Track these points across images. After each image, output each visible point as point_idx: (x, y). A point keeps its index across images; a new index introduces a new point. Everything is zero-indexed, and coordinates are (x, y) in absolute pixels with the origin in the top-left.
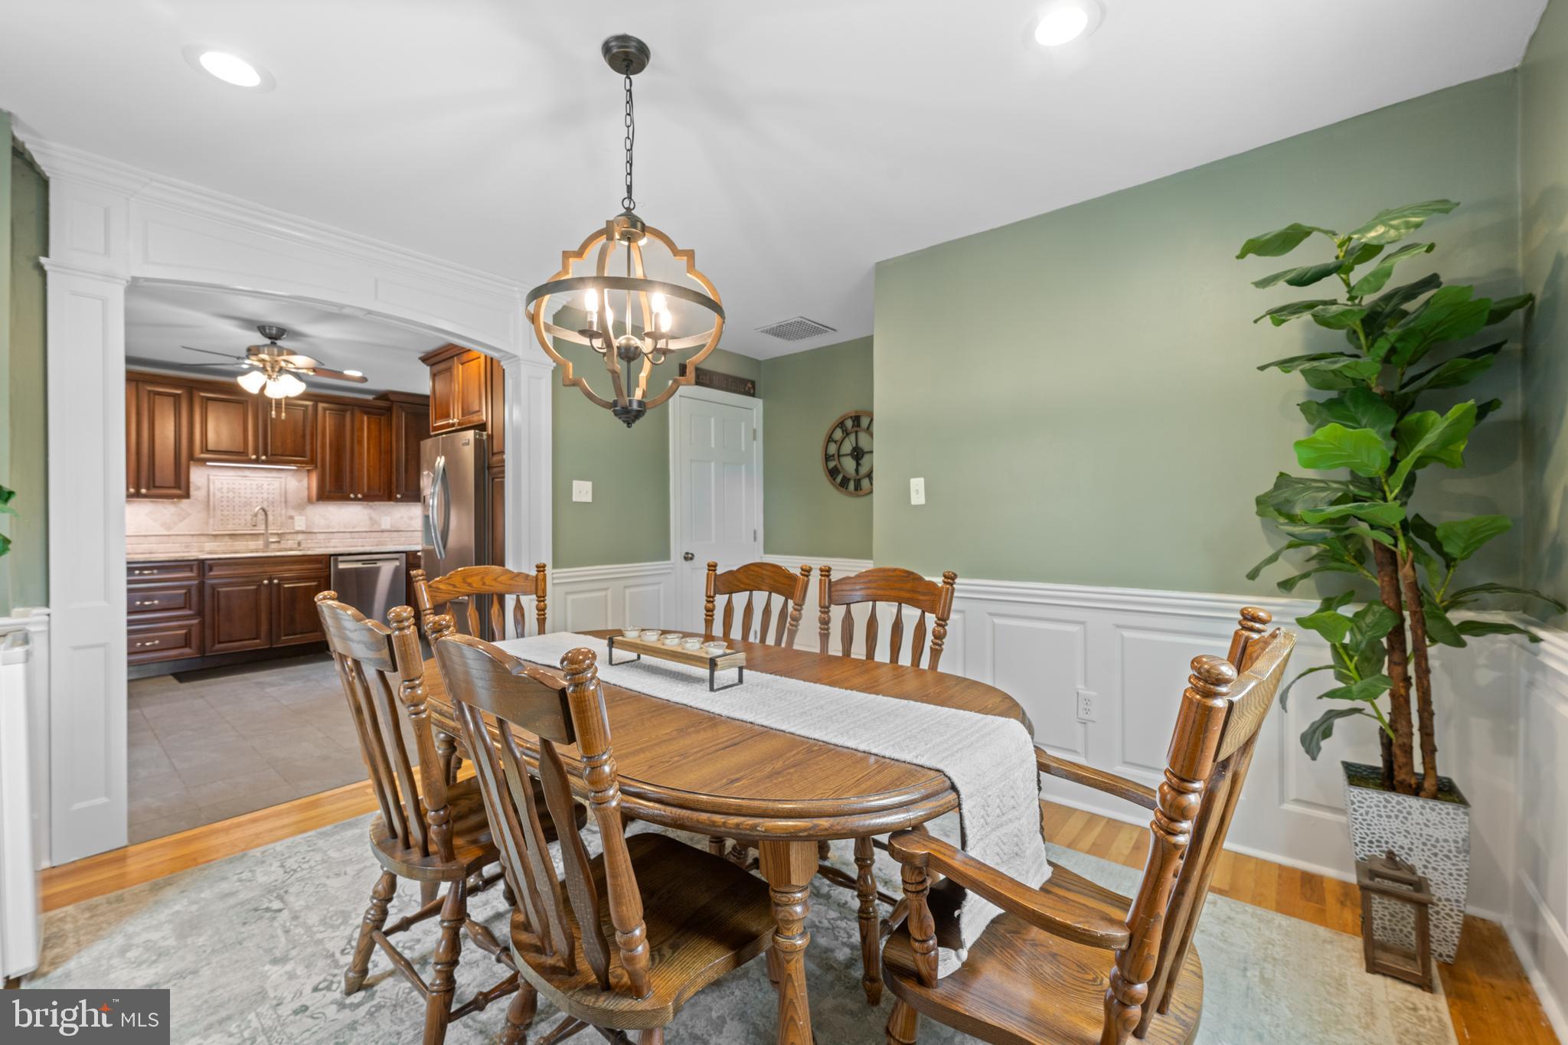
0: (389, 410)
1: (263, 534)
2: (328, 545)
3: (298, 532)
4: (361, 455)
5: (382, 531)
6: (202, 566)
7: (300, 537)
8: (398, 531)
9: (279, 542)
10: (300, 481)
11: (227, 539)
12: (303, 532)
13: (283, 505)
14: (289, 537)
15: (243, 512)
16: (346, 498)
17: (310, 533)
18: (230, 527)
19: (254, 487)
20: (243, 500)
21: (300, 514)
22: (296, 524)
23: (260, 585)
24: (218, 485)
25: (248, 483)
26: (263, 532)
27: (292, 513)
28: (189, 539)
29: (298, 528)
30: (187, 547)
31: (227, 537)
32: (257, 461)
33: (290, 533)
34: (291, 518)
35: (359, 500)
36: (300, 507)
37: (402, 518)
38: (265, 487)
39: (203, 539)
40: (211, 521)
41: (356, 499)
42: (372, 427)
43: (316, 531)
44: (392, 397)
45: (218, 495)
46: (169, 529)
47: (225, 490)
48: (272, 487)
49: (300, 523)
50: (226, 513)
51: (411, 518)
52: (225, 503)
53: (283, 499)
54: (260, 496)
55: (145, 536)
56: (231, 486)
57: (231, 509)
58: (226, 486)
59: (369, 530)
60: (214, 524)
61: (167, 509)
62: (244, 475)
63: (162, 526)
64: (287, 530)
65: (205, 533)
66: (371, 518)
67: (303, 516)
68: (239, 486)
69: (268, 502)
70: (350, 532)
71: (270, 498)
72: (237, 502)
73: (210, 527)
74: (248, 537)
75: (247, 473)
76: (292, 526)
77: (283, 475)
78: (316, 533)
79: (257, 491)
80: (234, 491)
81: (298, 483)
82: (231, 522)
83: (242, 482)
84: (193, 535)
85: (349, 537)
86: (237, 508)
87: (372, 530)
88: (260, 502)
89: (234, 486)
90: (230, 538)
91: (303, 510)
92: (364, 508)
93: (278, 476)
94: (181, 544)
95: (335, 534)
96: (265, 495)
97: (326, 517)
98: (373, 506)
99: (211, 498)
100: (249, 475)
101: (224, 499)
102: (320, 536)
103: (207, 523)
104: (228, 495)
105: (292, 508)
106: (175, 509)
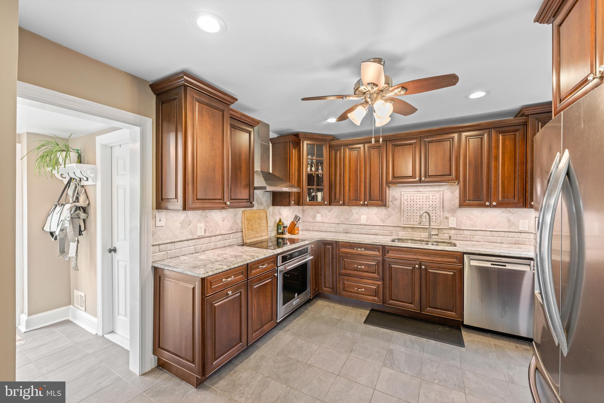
0: (525, 124)
1: (428, 228)
2: (472, 239)
3: (451, 229)
4: (497, 168)
5: (521, 233)
6: (384, 249)
7: (453, 232)
9: (437, 235)
10: (453, 193)
11: (410, 230)
12: (454, 229)
13: (441, 209)
14: (445, 231)
16: (484, 206)
17: (459, 229)
18: (411, 223)
19: (424, 198)
21: (453, 216)
22: (450, 222)
23: (414, 267)
24: (406, 197)
25: (421, 195)
26: (428, 227)
27: (447, 214)
28: (392, 229)
29: (451, 226)
30: (391, 233)
31: (410, 229)
32: (420, 181)
33: (446, 229)
34: (447, 218)
35: (495, 206)
36: (453, 211)
38: (431, 197)
39: (399, 229)
40: (402, 219)
41: (491, 206)
42: (507, 143)
43: (463, 228)
44: (527, 113)
45: (406, 203)
46: (383, 223)
47: (409, 200)
48: (435, 197)
49: (452, 222)
50: (409, 214)
52: (409, 208)
53: (441, 205)
54: (427, 203)
55: (374, 226)
56: (412, 198)
57: (412, 211)
58: (409, 198)
59: (507, 230)
60: (403, 220)
61: (383, 211)
62: (419, 190)
63: (381, 220)
64: (444, 226)
65: (399, 226)
66: (509, 220)
67: (455, 217)
68: (417, 198)
69: (431, 208)
70: (491, 231)
71: (434, 205)
72: (415, 207)
73: (401, 222)
74: (420, 229)
75: (421, 189)
76: (448, 224)
77: (441, 189)
78: (463, 230)
79: (426, 200)
80: (414, 200)
81: (451, 194)
82: (412, 220)
83: (418, 195)
84: (394, 226)
85: (489, 235)
86: (415, 211)
87: (510, 230)
88: (428, 207)
89: (414, 198)
90: (411, 230)
91: (455, 212)
92: (503, 212)
93: (438, 190)
94: (389, 231)
95: (478, 231)
96: (431, 203)
97: (471, 219)
98: (512, 211)
99: (402, 205)
100: (422, 190)
101: (409, 206)
102: (466, 232)
103: (400, 220)
104: (410, 203)
105: (448, 211)
106: (386, 211)
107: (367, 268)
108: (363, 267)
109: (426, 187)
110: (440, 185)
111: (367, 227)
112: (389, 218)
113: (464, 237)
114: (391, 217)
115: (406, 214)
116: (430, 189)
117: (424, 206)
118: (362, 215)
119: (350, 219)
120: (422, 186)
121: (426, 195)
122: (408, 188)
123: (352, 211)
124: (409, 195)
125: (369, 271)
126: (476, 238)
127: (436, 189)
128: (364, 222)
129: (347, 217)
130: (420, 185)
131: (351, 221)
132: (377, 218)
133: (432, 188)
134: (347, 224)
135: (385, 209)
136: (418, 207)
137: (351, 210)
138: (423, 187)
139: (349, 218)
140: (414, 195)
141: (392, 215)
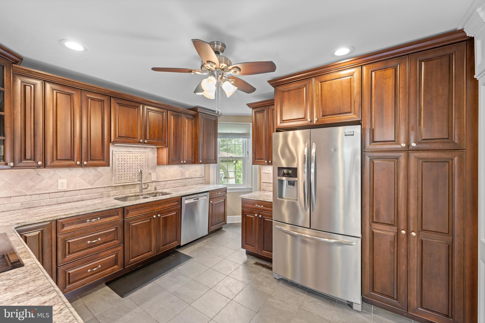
0: (195, 116)
1: (140, 184)
2: (165, 187)
3: (153, 182)
5: (186, 179)
7: (154, 184)
8: (192, 178)
9: (146, 188)
10: (154, 154)
11: (121, 188)
12: (155, 182)
13: (147, 167)
15: (129, 172)
17: (158, 182)
18: (123, 181)
19: (134, 157)
20: (129, 165)
21: (154, 172)
22: (152, 177)
24: (117, 157)
25: (131, 155)
26: (139, 182)
27: (150, 171)
28: (103, 190)
29: (153, 180)
30: (102, 195)
31: (121, 187)
33: (150, 182)
34: (150, 174)
35: (184, 164)
36: (154, 168)
37: (193, 171)
38: (139, 157)
39: (110, 189)
40: (114, 178)
42: (189, 125)
45: (117, 162)
47: (120, 160)
48: (142, 157)
49: (154, 177)
50: (121, 173)
51: (196, 171)
52: (120, 168)
53: (147, 164)
54: (136, 162)
55: (79, 190)
56: (123, 157)
57: (123, 170)
58: (120, 157)
59: (181, 178)
60: (115, 180)
61: (91, 172)
62: (129, 151)
63: (88, 183)
64: (148, 181)
65: (111, 185)
66: (182, 172)
67: (155, 173)
68: (127, 157)
69: (139, 166)
70: (174, 180)
71: (141, 164)
72: (126, 166)
73: (113, 182)
74: (131, 186)
75: (131, 149)
76: (151, 179)
77: (146, 150)
78: (160, 182)
79: (135, 160)
80: (125, 160)
81: (153, 155)
82: (123, 178)
83: (128, 155)
84: (104, 187)
85: (173, 183)
86: (126, 170)
87: (182, 178)
88: (136, 166)
89: (125, 157)
90: (123, 188)
91: (155, 169)
92: (179, 167)
93: (145, 151)
94: (98, 193)
95: (168, 181)
96: (139, 162)
97: (164, 173)
98: (183, 166)
99: (114, 164)
100: (132, 151)
101: (120, 165)
102: (162, 183)
103: (112, 180)
104: (122, 162)
105: (151, 169)
106: (95, 172)
107: (104, 239)
108: (99, 239)
109: (135, 148)
110: (145, 147)
111: (68, 194)
112: (99, 179)
113: (161, 187)
114: (100, 178)
115: (117, 173)
116: (138, 150)
117: (134, 165)
118: (60, 179)
119: (37, 187)
120: (131, 147)
121: (135, 155)
122: (119, 148)
123: (40, 175)
124: (120, 155)
125: (107, 240)
126: (167, 186)
127: (143, 150)
128: (65, 188)
129: (31, 184)
130: (130, 146)
131: (40, 189)
132: (83, 181)
133: (140, 149)
134: (31, 195)
135: (94, 170)
136: (129, 166)
137: (38, 174)
138: (133, 148)
139: (34, 186)
140: (125, 155)
141: (103, 175)
